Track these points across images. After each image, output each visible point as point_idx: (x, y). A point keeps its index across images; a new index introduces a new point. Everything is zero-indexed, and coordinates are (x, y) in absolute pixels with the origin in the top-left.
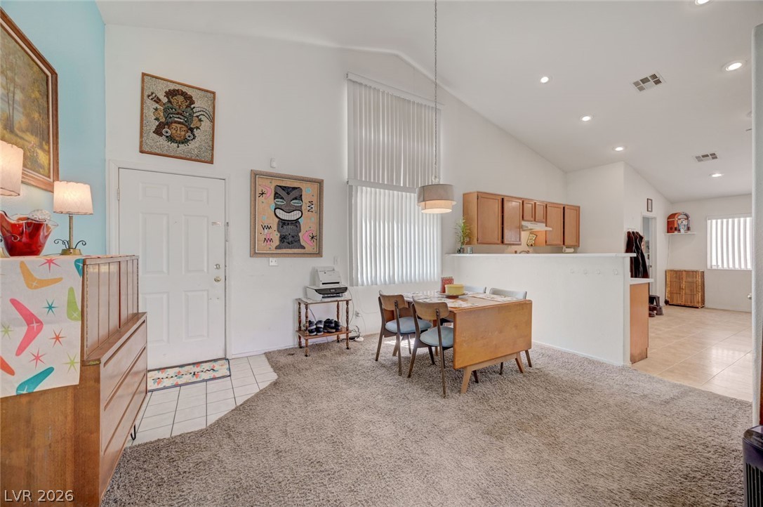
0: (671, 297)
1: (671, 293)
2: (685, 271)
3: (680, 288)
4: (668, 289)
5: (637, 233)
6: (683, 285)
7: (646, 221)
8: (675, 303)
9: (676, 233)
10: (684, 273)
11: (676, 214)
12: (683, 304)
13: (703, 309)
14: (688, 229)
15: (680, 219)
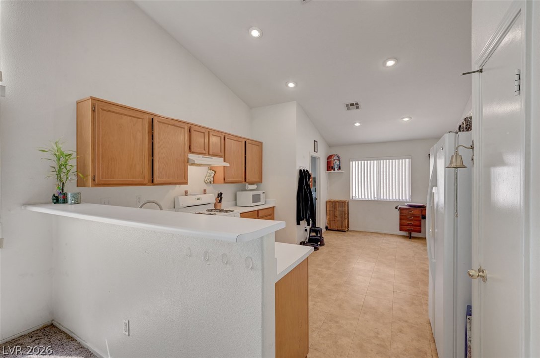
0: (330, 224)
1: (329, 220)
2: (338, 202)
3: (335, 216)
4: (328, 217)
5: (307, 171)
6: (337, 214)
7: (314, 160)
8: (331, 228)
9: (332, 171)
10: (337, 203)
11: (332, 155)
12: (336, 229)
13: (348, 233)
14: (340, 168)
15: (334, 160)
